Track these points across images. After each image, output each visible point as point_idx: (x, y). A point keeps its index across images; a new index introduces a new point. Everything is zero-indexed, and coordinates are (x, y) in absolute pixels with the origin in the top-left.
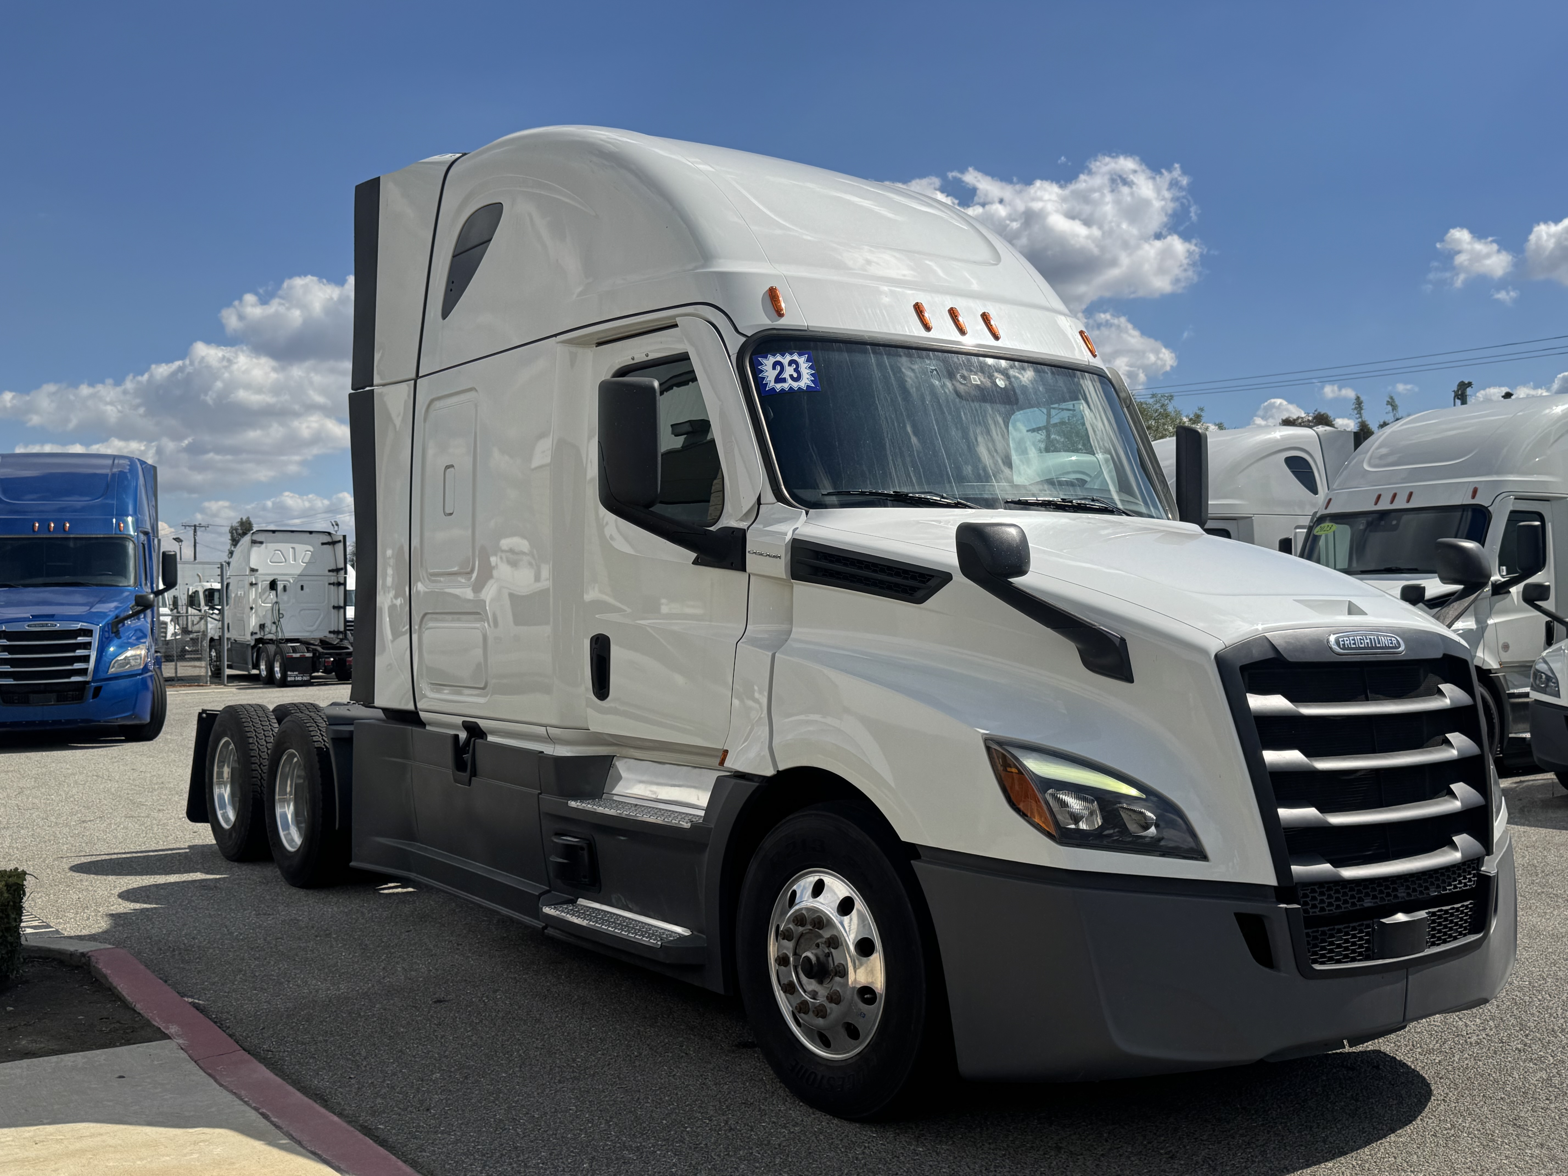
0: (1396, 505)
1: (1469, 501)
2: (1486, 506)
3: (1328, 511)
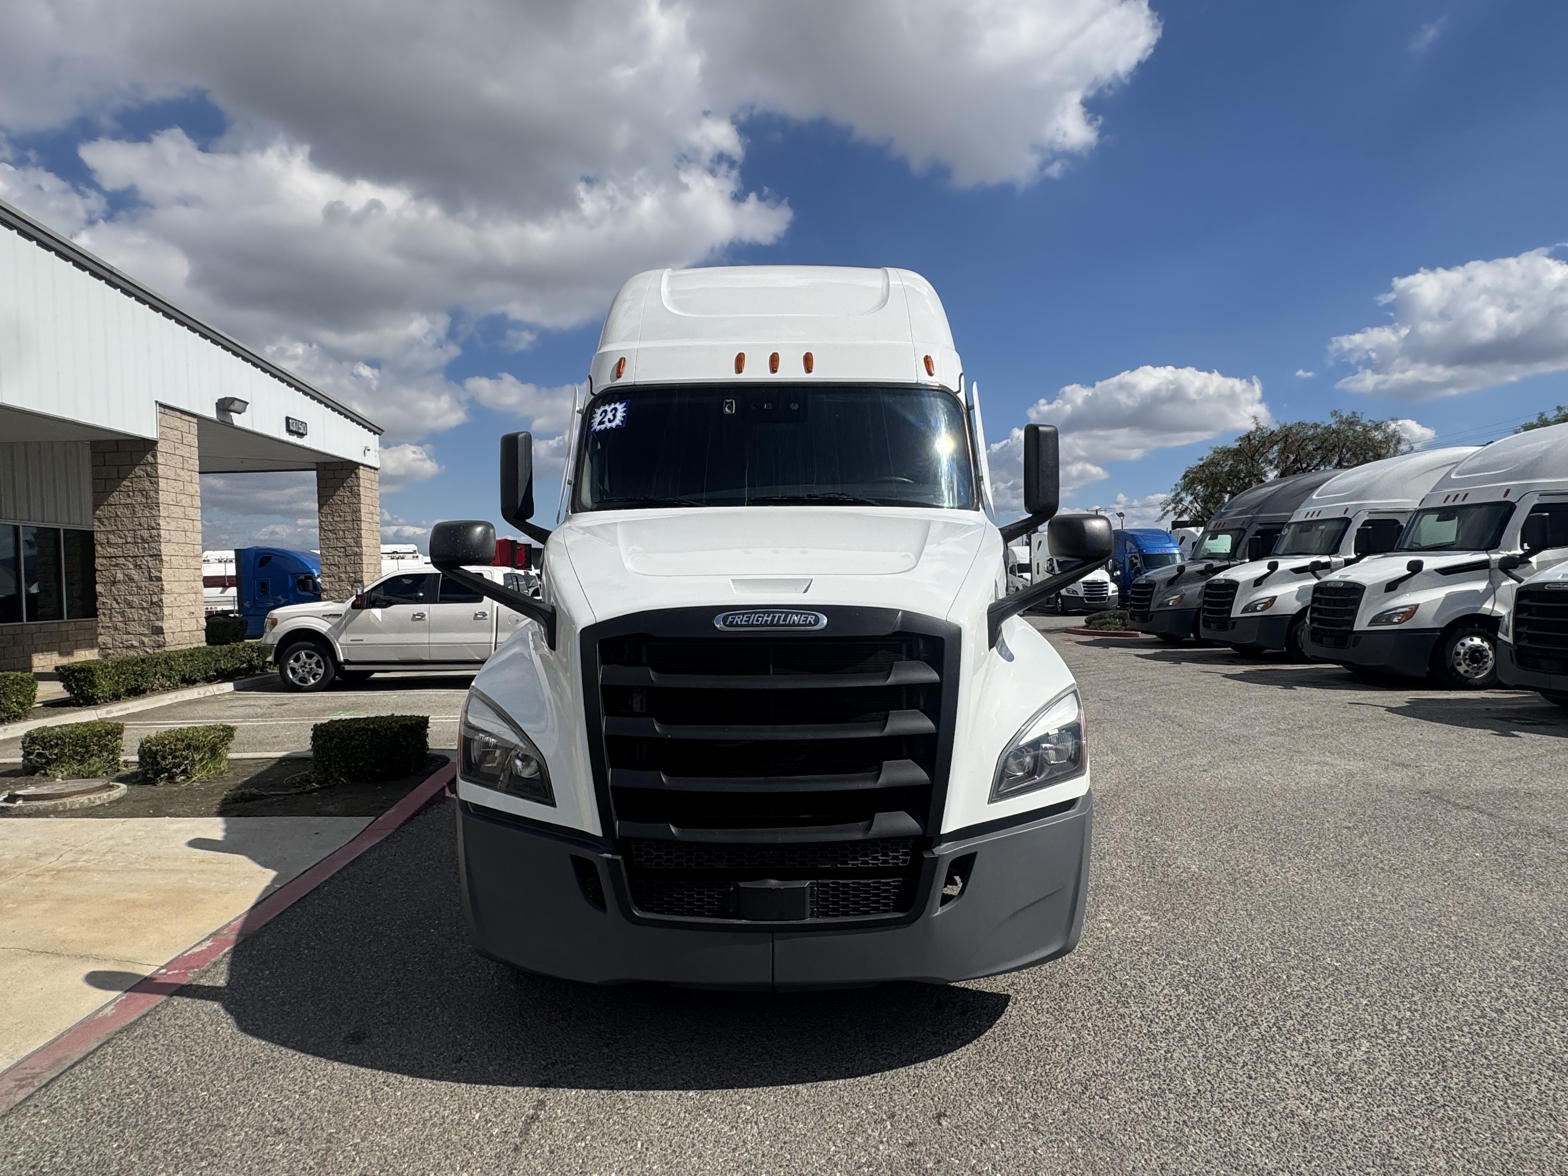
0: (1457, 503)
1: (1503, 499)
2: (1513, 501)
3: (1422, 507)
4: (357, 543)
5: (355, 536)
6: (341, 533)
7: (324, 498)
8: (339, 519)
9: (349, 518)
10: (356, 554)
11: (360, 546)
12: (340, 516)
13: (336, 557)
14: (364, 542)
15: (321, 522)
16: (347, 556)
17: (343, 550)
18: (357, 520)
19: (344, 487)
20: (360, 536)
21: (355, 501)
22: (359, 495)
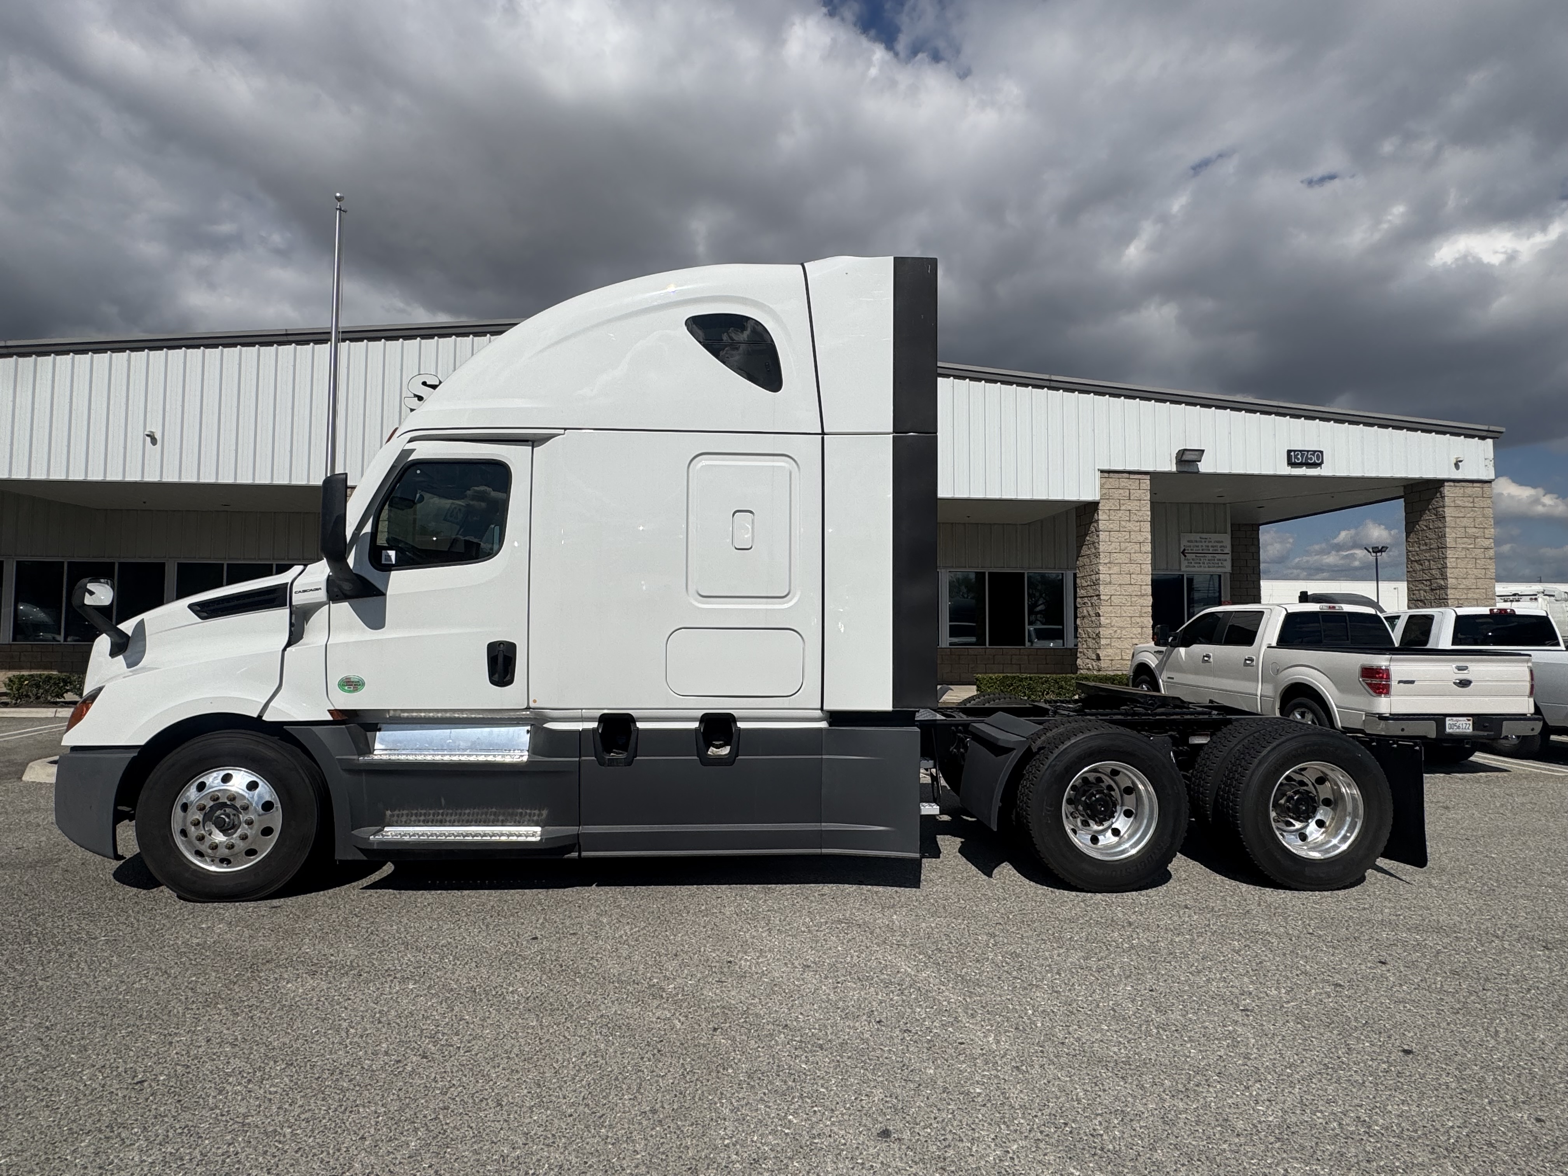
4: (1442, 575)
5: (1440, 566)
6: (1427, 563)
7: (1410, 526)
8: (1424, 548)
9: (1434, 546)
10: (1441, 588)
11: (1445, 578)
12: (1426, 544)
13: (1422, 592)
14: (1449, 573)
15: (1408, 551)
16: (1432, 590)
17: (1428, 583)
18: (1443, 547)
19: (1429, 510)
20: (1445, 567)
21: (1441, 526)
22: (1444, 517)
